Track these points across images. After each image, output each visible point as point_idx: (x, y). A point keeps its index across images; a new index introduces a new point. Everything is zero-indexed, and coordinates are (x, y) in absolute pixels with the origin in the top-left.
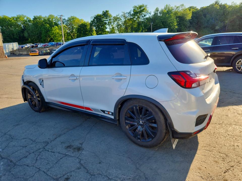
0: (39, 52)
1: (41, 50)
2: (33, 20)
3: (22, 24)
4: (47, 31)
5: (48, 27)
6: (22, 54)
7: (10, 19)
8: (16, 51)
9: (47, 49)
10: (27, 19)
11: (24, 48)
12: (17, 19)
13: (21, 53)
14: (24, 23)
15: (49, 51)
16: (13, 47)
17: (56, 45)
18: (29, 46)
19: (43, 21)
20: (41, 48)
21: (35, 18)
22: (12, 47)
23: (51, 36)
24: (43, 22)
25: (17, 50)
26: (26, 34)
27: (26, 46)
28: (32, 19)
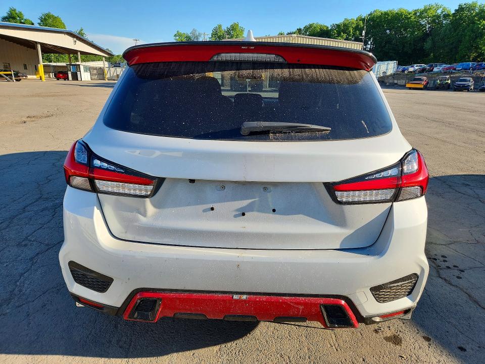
0: (428, 83)
1: (435, 77)
2: (454, 14)
3: (429, 24)
4: (476, 37)
5: (482, 27)
6: (396, 84)
7: (409, 14)
8: (388, 77)
9: (448, 77)
10: (442, 12)
11: (406, 72)
12: (422, 13)
13: (396, 82)
14: (434, 21)
15: (449, 82)
16: (387, 70)
17: (473, 70)
18: (417, 68)
19: (477, 14)
20: (438, 73)
21: (461, 9)
22: (385, 68)
23: (481, 49)
24: (475, 16)
25: (391, 75)
26: (428, 45)
27: (411, 69)
28: (453, 12)
